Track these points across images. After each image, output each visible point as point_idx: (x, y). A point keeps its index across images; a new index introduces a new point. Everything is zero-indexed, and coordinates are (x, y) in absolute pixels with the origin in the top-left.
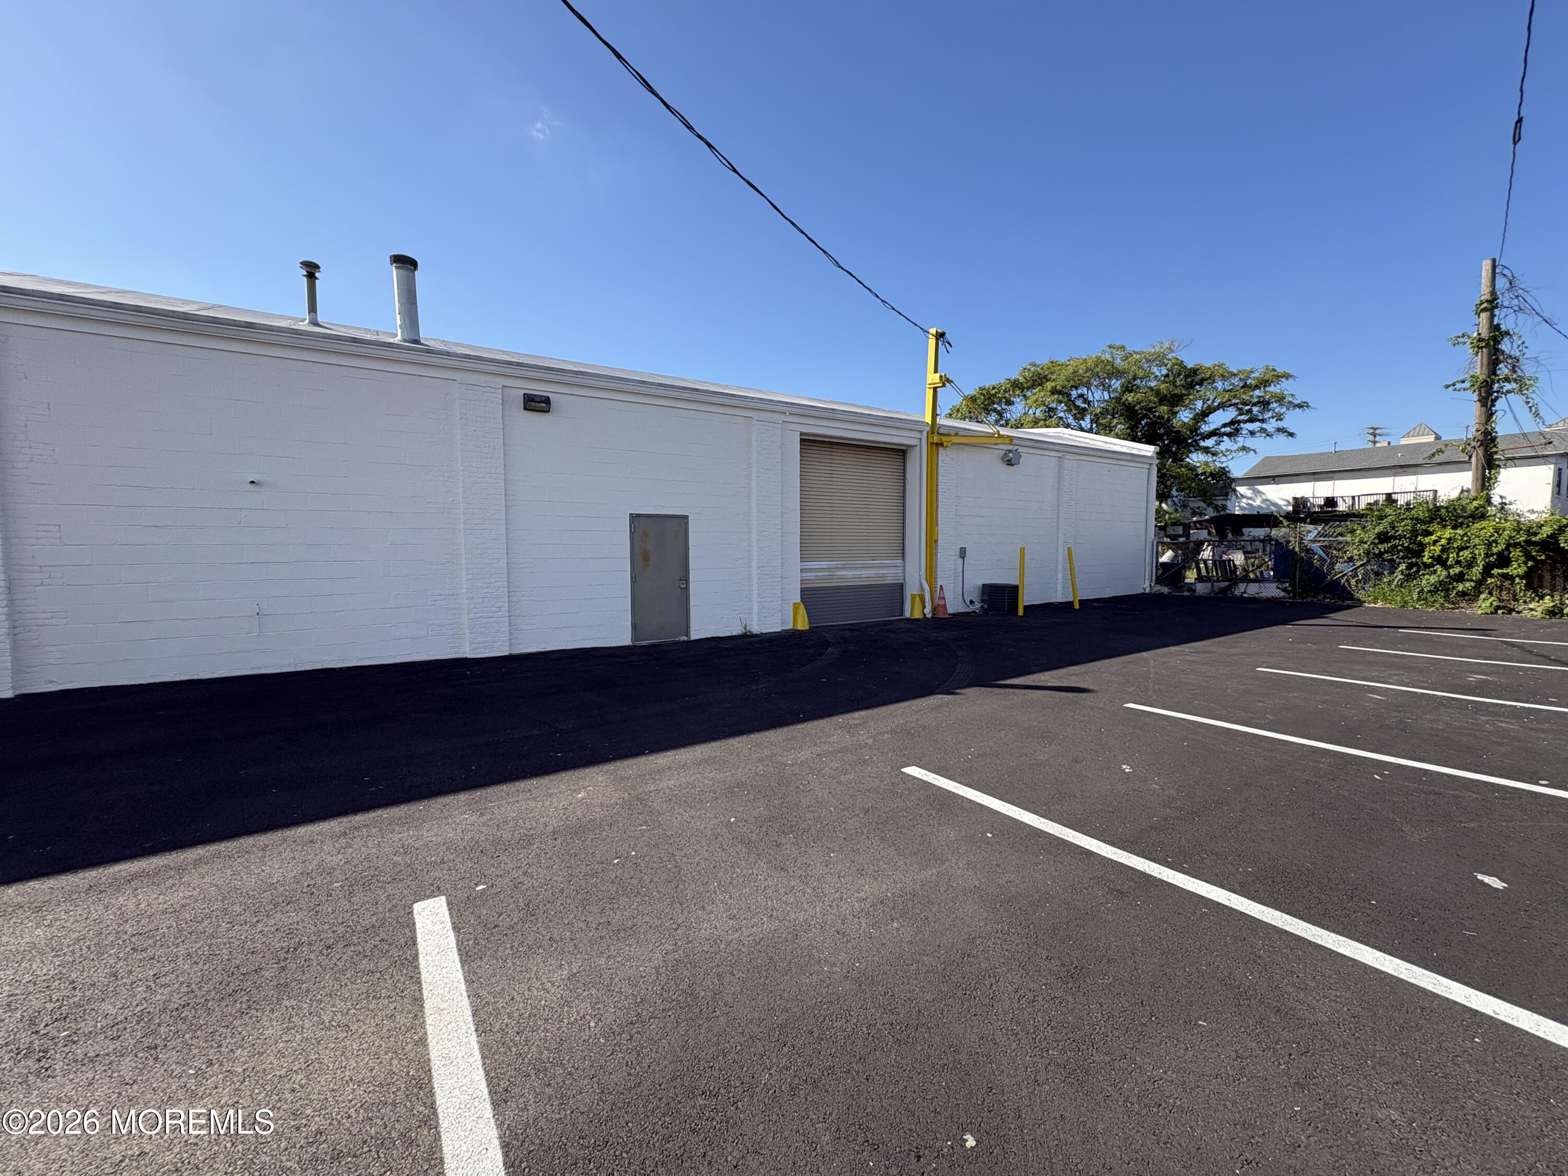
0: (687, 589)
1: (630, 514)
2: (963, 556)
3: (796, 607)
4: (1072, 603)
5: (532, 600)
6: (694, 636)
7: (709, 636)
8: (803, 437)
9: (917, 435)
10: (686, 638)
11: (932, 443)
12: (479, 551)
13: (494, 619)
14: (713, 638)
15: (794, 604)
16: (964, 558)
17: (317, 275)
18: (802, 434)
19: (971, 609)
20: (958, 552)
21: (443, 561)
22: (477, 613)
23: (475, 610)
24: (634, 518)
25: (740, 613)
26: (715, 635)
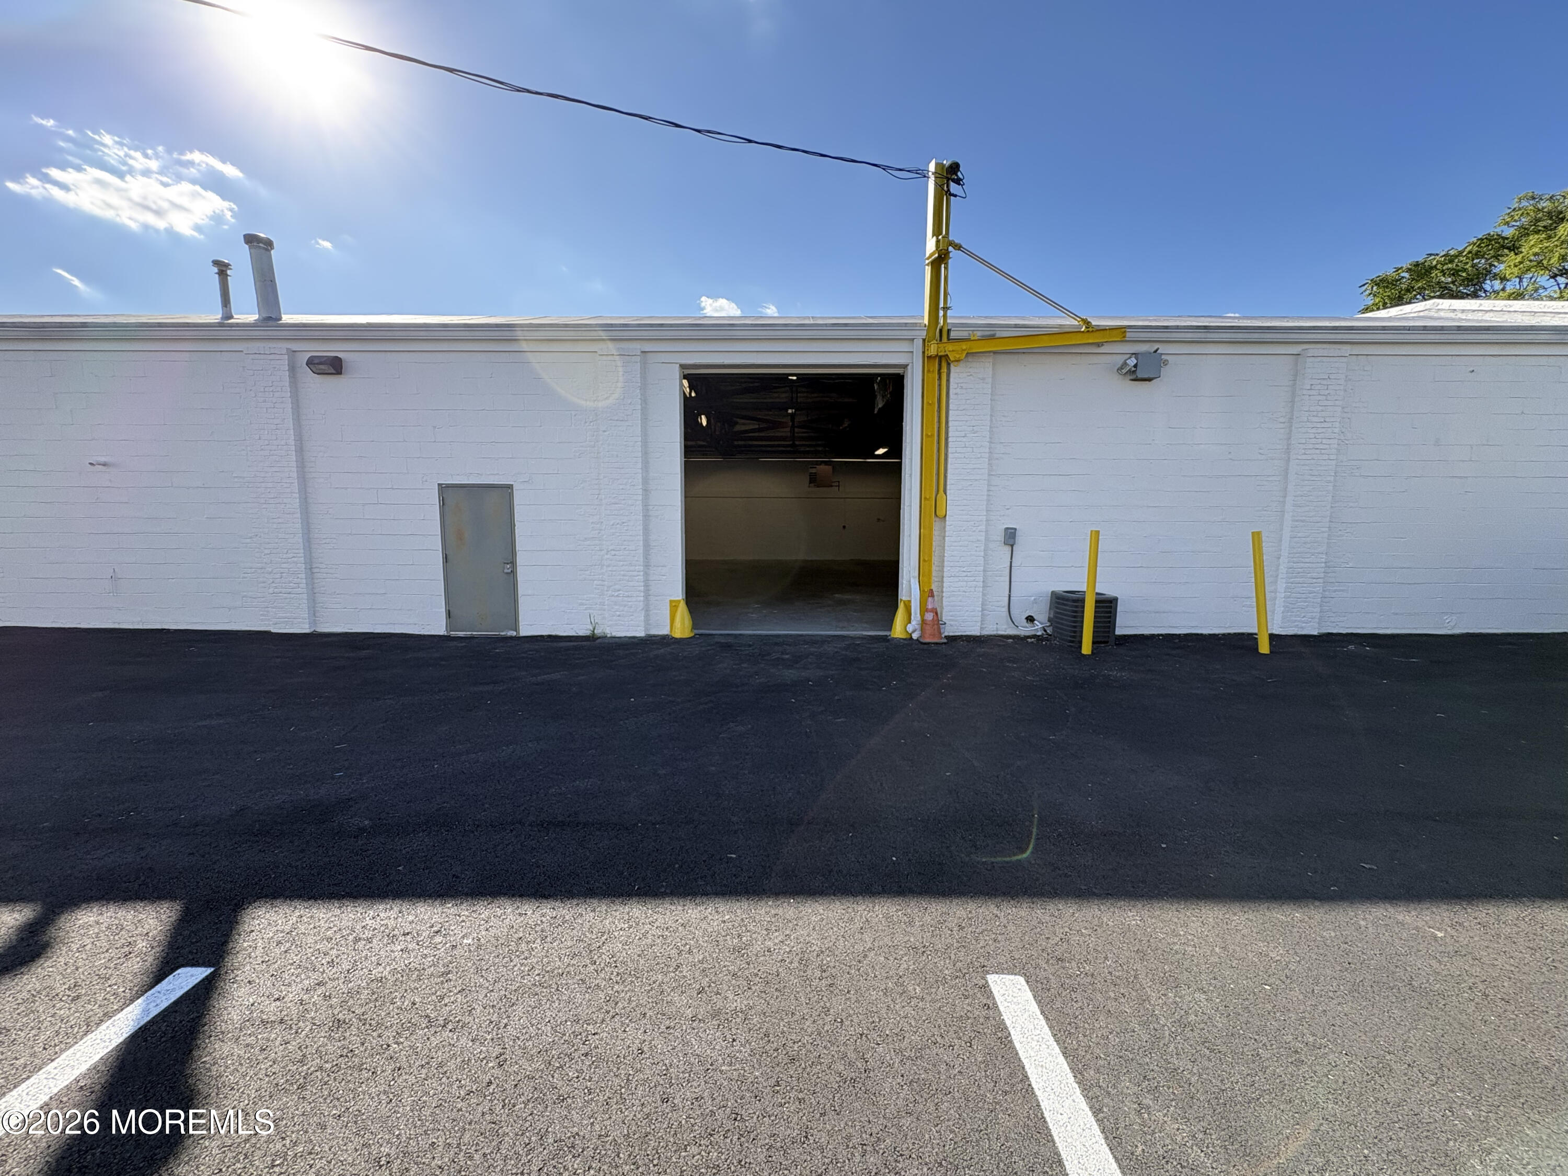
0: (513, 573)
1: (439, 484)
2: (1011, 542)
3: (674, 606)
4: (1250, 639)
5: (336, 578)
6: (525, 631)
7: (545, 633)
8: (687, 372)
9: (905, 347)
10: (514, 634)
11: (929, 357)
12: (275, 526)
13: (293, 595)
14: (550, 636)
15: (671, 602)
16: (1012, 546)
17: (229, 272)
18: (682, 366)
19: (1025, 630)
20: (1000, 536)
21: (250, 535)
22: (276, 587)
23: (274, 585)
24: (444, 489)
25: (590, 608)
26: (554, 633)
